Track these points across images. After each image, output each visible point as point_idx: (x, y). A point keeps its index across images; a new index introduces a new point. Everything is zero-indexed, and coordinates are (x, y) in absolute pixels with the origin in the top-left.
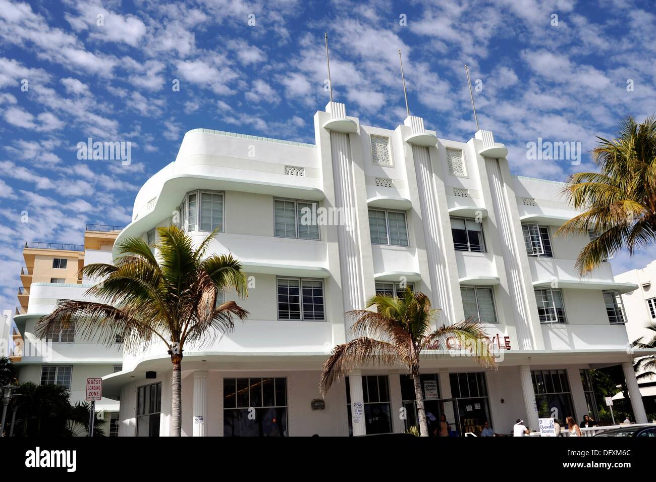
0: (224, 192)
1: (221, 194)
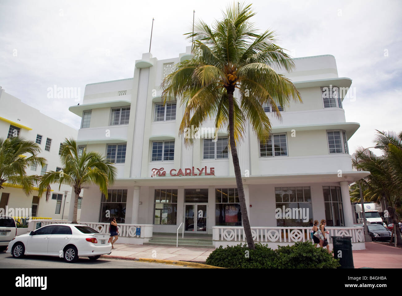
0: (92, 110)
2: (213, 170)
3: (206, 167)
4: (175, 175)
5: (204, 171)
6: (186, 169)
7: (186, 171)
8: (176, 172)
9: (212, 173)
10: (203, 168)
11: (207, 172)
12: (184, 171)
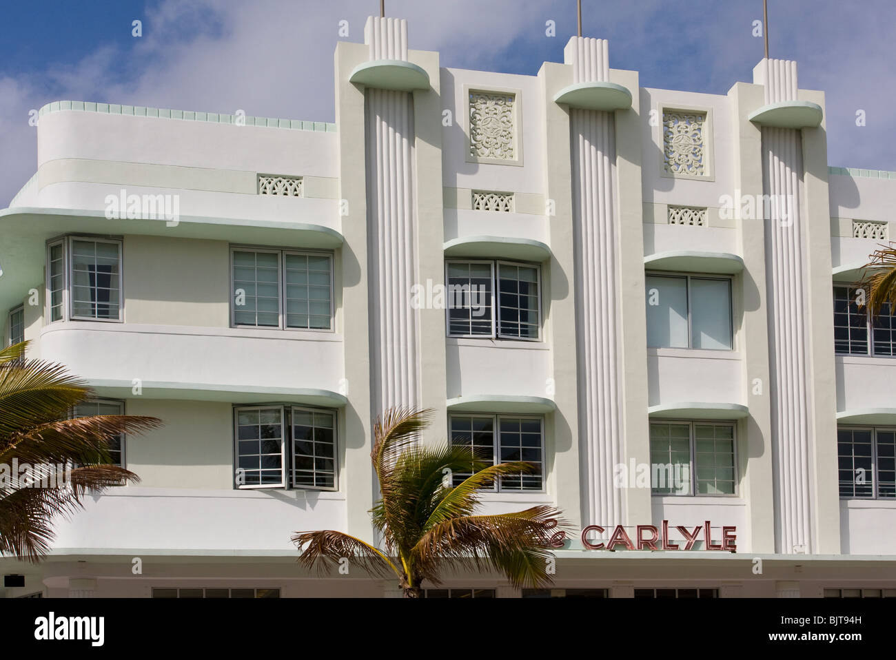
0: (120, 238)
1: (115, 242)
2: (730, 533)
3: (708, 523)
4: (600, 546)
5: (701, 536)
6: (641, 528)
7: (640, 535)
8: (606, 537)
9: (730, 544)
10: (697, 527)
11: (712, 538)
12: (631, 534)
